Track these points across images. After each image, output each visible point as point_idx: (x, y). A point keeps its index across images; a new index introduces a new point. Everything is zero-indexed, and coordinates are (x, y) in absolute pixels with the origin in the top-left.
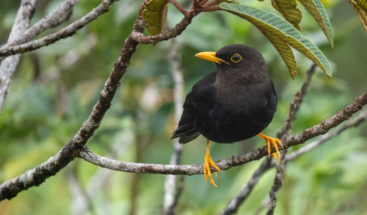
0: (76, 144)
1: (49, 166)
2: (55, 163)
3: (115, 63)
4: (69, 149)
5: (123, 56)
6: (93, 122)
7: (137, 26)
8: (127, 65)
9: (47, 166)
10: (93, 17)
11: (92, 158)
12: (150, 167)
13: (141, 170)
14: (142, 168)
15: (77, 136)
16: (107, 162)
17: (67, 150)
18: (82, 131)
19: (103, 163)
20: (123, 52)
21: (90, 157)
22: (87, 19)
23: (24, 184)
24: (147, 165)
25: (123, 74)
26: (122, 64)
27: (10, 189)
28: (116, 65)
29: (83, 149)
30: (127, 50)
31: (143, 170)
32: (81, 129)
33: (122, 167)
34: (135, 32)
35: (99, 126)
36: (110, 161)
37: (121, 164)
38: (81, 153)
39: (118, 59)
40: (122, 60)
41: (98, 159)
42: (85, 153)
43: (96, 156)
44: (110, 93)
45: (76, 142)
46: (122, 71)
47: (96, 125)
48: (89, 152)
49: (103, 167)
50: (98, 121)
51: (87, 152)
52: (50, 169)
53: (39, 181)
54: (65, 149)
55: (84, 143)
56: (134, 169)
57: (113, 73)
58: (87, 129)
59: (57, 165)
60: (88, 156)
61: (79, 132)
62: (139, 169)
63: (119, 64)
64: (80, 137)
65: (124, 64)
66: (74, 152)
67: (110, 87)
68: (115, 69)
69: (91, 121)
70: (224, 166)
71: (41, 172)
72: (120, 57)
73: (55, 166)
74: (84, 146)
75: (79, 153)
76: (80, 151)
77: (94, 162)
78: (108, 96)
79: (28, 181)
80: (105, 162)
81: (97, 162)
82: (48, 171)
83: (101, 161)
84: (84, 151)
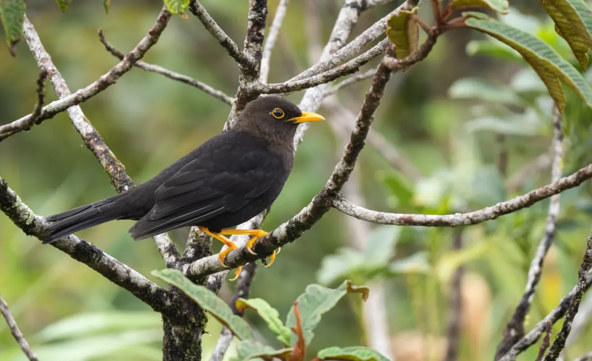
0: (328, 190)
1: (302, 217)
2: (308, 214)
3: (367, 93)
4: (321, 197)
5: (374, 85)
6: (345, 164)
7: (390, 50)
8: (379, 96)
9: (300, 218)
10: (377, 52)
11: (347, 208)
12: (410, 219)
13: (400, 222)
14: (401, 219)
15: (330, 181)
16: (362, 212)
17: (320, 199)
18: (335, 175)
19: (358, 214)
20: (375, 80)
21: (345, 206)
22: (371, 53)
23: (277, 239)
24: (407, 216)
25: (376, 107)
26: (374, 95)
27: (264, 245)
28: (368, 96)
29: (337, 197)
30: (379, 79)
31: (402, 221)
32: (333, 173)
33: (379, 219)
34: (388, 57)
35: (352, 170)
36: (366, 212)
37: (378, 215)
38: (334, 201)
39: (369, 89)
40: (375, 90)
41: (353, 209)
42: (339, 202)
43: (352, 206)
44: (361, 129)
45: (329, 189)
46: (375, 104)
47: (349, 168)
48: (344, 201)
49: (359, 219)
50: (351, 164)
51: (341, 201)
52: (303, 221)
53: (292, 235)
54: (318, 197)
55: (338, 189)
56: (392, 221)
57: (364, 106)
58: (340, 173)
59: (309, 216)
60: (342, 206)
61: (332, 177)
62: (397, 220)
63: (371, 95)
64: (332, 183)
65: (376, 95)
66: (326, 200)
67: (361, 123)
68: (366, 101)
69: (343, 164)
70: (490, 215)
71: (294, 225)
72: (372, 87)
73: (307, 217)
74: (339, 194)
75: (332, 202)
76: (333, 199)
77: (348, 212)
78: (359, 133)
79: (281, 235)
80: (361, 213)
81: (352, 213)
82: (302, 223)
83: (357, 211)
84: (338, 199)
